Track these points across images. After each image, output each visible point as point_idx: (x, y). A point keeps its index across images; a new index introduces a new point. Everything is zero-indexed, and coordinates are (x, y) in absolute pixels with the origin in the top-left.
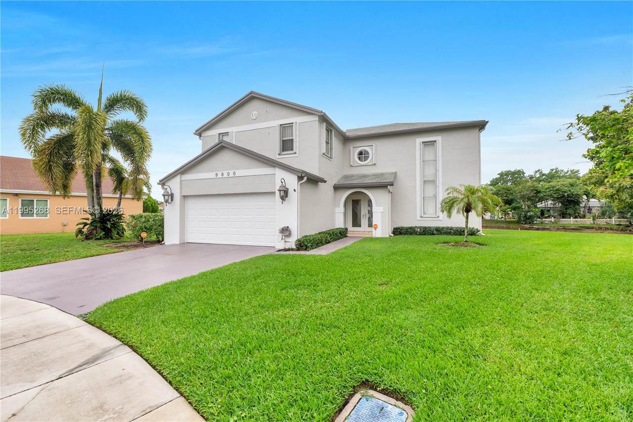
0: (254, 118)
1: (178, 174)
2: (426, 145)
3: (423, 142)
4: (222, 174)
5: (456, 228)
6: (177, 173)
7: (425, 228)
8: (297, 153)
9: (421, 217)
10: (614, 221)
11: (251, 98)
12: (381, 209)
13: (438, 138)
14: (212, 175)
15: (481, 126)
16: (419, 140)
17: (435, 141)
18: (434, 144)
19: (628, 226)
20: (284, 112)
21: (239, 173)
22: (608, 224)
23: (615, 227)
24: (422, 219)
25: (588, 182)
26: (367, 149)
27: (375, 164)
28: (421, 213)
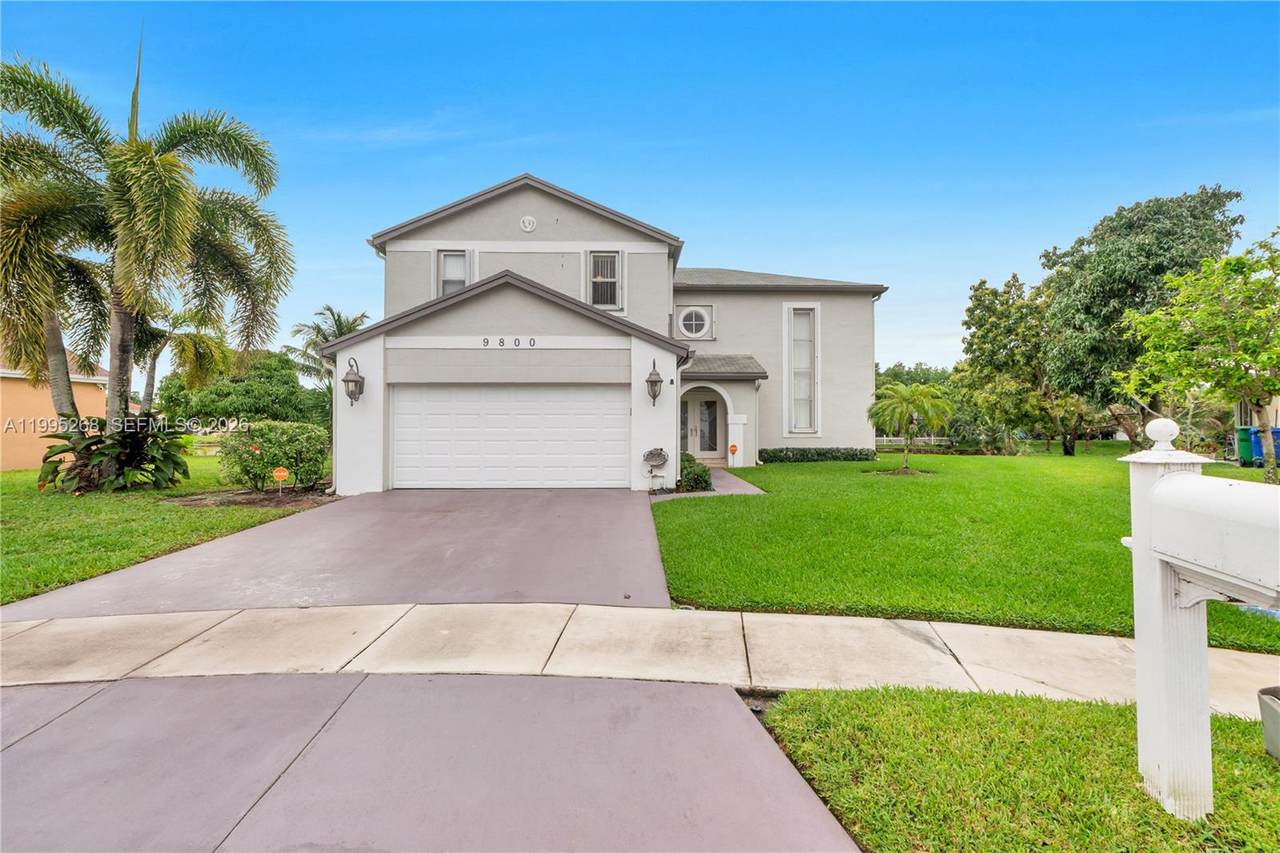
0: (528, 230)
1: (378, 335)
2: (799, 314)
3: (795, 309)
4: (502, 342)
5: (845, 449)
6: (377, 331)
7: (804, 450)
8: (625, 309)
9: (790, 432)
10: (933, 440)
11: (525, 186)
12: (743, 418)
13: (815, 304)
14: (476, 342)
15: (876, 292)
16: (789, 305)
17: (812, 310)
18: (809, 314)
19: (949, 447)
20: (596, 227)
21: (543, 342)
22: (927, 444)
23: (936, 449)
24: (793, 435)
25: (960, 384)
26: (702, 311)
27: (715, 340)
28: (790, 427)
